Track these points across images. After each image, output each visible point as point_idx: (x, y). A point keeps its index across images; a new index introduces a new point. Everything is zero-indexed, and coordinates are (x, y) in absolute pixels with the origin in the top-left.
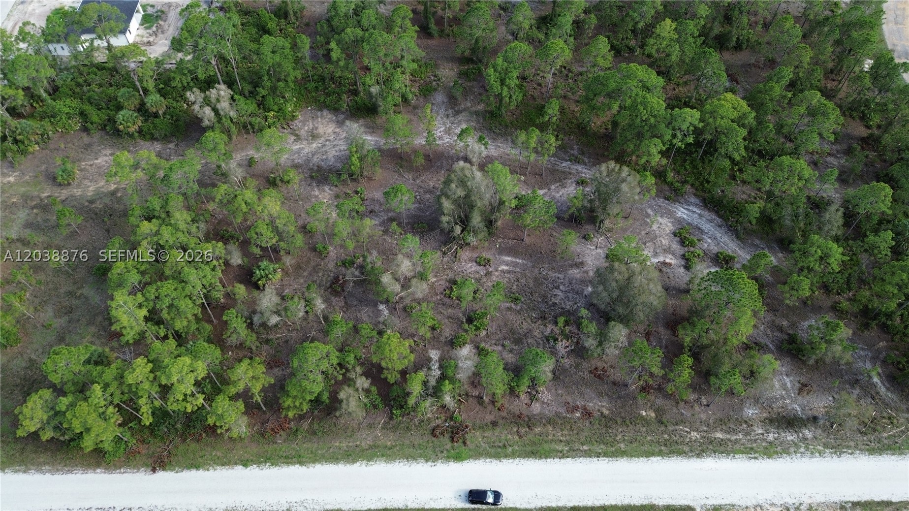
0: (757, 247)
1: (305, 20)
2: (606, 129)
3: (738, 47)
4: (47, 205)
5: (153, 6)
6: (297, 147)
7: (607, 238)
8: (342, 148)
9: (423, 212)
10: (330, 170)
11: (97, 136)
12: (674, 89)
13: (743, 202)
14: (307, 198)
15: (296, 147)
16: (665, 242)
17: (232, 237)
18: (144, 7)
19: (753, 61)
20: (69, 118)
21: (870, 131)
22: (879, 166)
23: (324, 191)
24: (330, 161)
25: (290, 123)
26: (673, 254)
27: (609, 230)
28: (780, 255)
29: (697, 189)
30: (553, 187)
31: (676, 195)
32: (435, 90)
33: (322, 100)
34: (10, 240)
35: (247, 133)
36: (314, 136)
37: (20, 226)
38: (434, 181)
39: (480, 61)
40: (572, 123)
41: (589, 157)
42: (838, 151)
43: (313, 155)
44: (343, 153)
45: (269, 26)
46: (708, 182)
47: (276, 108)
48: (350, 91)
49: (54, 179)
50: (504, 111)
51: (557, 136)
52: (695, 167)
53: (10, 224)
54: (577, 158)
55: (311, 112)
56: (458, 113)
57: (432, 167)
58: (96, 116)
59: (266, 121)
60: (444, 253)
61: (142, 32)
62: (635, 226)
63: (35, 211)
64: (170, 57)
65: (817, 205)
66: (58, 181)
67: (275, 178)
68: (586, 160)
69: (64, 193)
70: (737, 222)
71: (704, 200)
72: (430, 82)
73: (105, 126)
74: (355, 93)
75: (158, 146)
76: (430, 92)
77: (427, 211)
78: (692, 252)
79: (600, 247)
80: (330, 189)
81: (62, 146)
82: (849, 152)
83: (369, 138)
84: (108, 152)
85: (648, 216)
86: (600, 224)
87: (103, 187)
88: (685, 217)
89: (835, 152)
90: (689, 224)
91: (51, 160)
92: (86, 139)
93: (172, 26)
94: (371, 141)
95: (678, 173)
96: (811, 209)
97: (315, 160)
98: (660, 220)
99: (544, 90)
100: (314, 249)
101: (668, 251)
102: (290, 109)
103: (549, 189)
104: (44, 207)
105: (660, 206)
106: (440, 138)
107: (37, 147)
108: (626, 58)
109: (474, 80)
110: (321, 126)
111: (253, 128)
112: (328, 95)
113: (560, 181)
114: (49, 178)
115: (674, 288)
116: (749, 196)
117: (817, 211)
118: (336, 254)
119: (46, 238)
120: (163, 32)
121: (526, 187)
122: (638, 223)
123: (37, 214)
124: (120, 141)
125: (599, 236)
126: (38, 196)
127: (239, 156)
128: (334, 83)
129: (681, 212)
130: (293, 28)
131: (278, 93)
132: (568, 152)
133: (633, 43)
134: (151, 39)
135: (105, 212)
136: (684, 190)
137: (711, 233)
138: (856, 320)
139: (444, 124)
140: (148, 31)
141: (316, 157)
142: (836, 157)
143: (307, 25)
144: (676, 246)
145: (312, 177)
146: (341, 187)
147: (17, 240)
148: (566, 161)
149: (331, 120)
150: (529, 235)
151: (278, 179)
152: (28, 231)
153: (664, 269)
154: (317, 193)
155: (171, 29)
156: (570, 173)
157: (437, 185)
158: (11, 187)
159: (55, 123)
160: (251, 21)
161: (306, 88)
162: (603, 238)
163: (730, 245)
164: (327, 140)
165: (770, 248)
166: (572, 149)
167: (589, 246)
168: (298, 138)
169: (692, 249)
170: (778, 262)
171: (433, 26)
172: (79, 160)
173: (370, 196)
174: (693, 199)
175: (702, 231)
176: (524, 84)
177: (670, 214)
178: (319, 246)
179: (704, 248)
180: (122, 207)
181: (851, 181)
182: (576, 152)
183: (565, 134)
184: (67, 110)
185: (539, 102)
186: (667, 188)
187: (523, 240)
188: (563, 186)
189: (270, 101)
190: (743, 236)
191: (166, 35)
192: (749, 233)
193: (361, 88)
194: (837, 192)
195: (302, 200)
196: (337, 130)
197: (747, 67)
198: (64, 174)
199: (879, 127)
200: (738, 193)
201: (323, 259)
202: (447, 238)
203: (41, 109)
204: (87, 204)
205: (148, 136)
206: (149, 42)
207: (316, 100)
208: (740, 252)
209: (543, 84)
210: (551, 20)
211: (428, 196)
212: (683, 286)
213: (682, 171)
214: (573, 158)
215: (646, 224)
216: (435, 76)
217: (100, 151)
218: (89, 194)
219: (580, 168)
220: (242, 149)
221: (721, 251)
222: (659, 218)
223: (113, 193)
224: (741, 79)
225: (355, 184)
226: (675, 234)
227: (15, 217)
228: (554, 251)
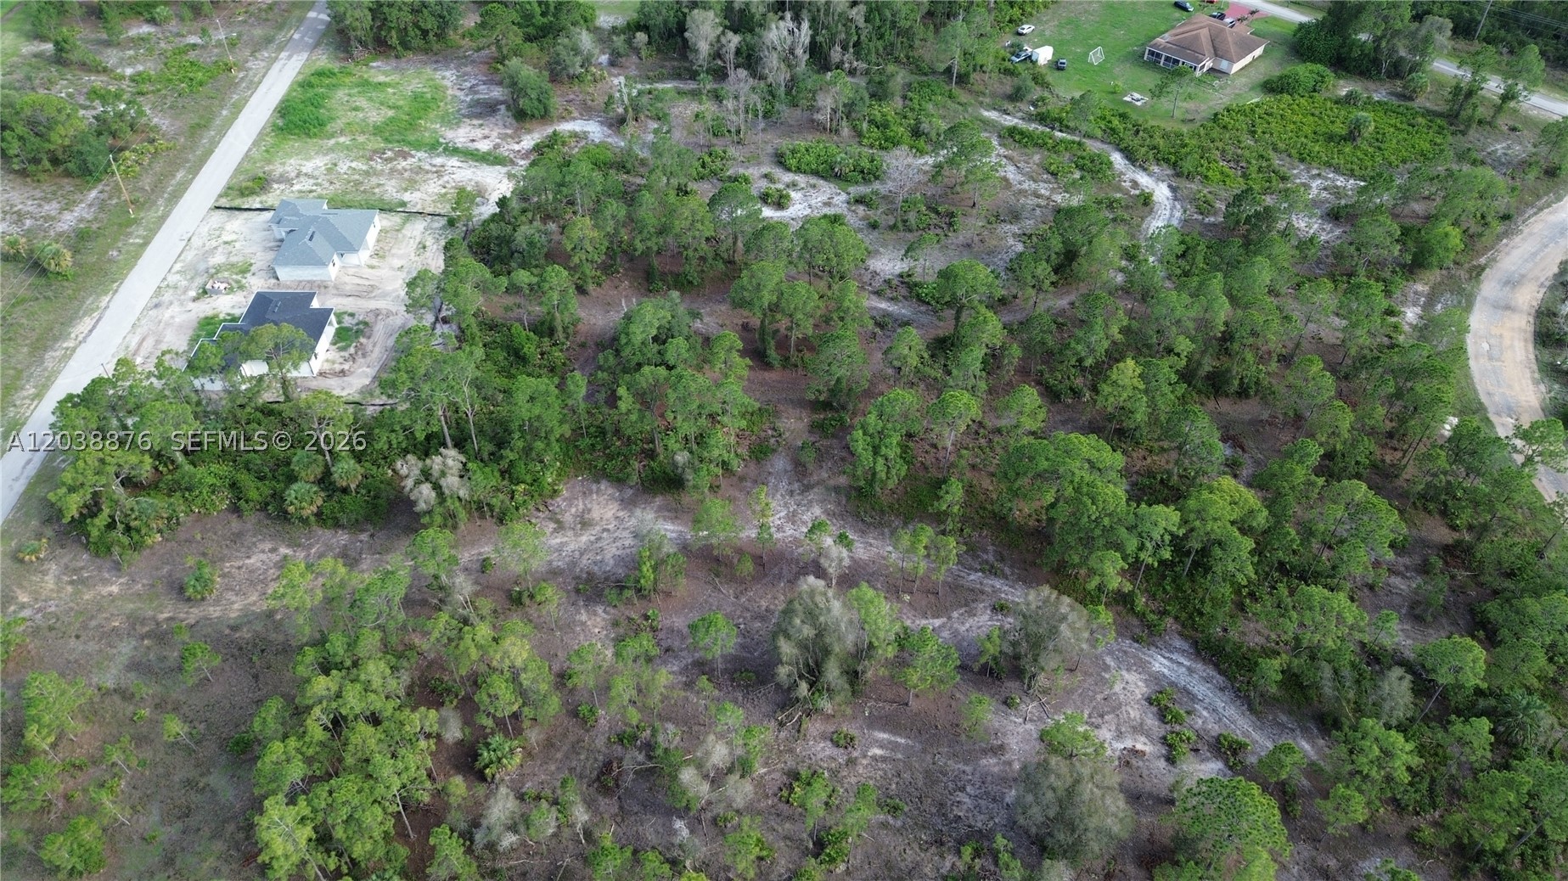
0: (1282, 726)
1: (582, 339)
2: (1038, 521)
3: (1243, 393)
4: (166, 633)
5: (352, 315)
6: (558, 541)
7: (1042, 705)
8: (627, 543)
9: (750, 652)
10: (606, 579)
11: (252, 518)
12: (1145, 458)
13: (1258, 648)
14: (569, 625)
15: (556, 541)
16: (1134, 713)
17: (448, 691)
18: (339, 316)
19: (1265, 416)
20: (213, 492)
21: (1456, 536)
22: (1473, 594)
23: (595, 614)
24: (607, 565)
25: (549, 501)
26: (1147, 736)
27: (1046, 692)
28: (1321, 742)
29: (1183, 626)
30: (955, 615)
31: (1151, 634)
32: (774, 451)
33: (600, 465)
34: (104, 691)
35: (482, 517)
36: (585, 523)
37: (121, 667)
38: (769, 599)
39: (844, 408)
40: (985, 509)
41: (1011, 567)
42: (1407, 568)
43: (582, 554)
44: (628, 551)
45: (525, 350)
46: (1201, 614)
47: (529, 478)
48: (643, 451)
49: (181, 589)
50: (878, 489)
51: (962, 530)
52: (1179, 588)
53: (106, 663)
54: (992, 567)
55: (583, 485)
56: (807, 488)
57: (766, 575)
58: (255, 490)
59: (512, 498)
60: (781, 724)
61: (334, 355)
62: (1086, 685)
63: (146, 642)
64: (372, 395)
65: (1376, 659)
66: (187, 594)
67: (520, 593)
68: (1007, 570)
69: (194, 614)
70: (1248, 682)
71: (1195, 644)
72: (767, 439)
73: (267, 504)
74: (651, 455)
75: (343, 537)
76: (765, 454)
77: (755, 650)
78: (1178, 734)
79: (1031, 720)
80: (605, 611)
81: (199, 537)
82: (1424, 569)
83: (670, 526)
84: (268, 546)
85: (1107, 668)
86: (1030, 682)
87: (254, 603)
88: (1166, 671)
89: (1402, 569)
90: (1172, 684)
91: (178, 559)
92: (235, 524)
93: (378, 346)
94: (673, 532)
95: (1153, 597)
96: (1368, 664)
97: (585, 562)
98: (1127, 676)
99: (941, 454)
100: (574, 713)
101: (1138, 729)
102: (550, 480)
103: (950, 618)
104: (161, 636)
105: (1125, 652)
106: (779, 529)
107: (158, 538)
108: (1068, 406)
109: (834, 436)
110: (595, 507)
111: (492, 511)
112: (610, 457)
113: (966, 605)
114: (172, 588)
115: (1150, 795)
116: (1268, 638)
117: (1377, 668)
118: (609, 722)
119: (159, 689)
120: (364, 356)
121: (913, 612)
122: (1090, 680)
123: (148, 648)
124: (288, 527)
125: (1028, 701)
126: (154, 618)
127: (466, 555)
128: (619, 439)
129: (1160, 664)
130: (561, 351)
131: (534, 455)
132: (978, 556)
133: (1079, 382)
134: (346, 367)
135: (255, 645)
136: (1162, 628)
137: (1207, 701)
138: (1448, 861)
139: (786, 505)
140: (343, 354)
141: (585, 557)
142: (1404, 577)
143: (583, 345)
144: (1152, 722)
145: (578, 591)
146: (622, 608)
147: (115, 690)
148: (976, 571)
149: (612, 497)
150: (917, 696)
151: (526, 594)
152: (132, 675)
153: (1134, 762)
154: (584, 617)
155: (377, 350)
156: (982, 592)
157: (772, 607)
158: (113, 601)
159: (190, 498)
160: (498, 340)
161: (576, 446)
162: (1035, 704)
163: (1238, 724)
164: (604, 530)
165: (1305, 731)
166: (986, 551)
167: (1013, 718)
168: (560, 526)
169: (1177, 728)
170: (1317, 753)
171: (773, 354)
172: (222, 560)
173: (668, 623)
174: (1178, 643)
175: (1193, 698)
176: (911, 444)
177: (1142, 666)
178: (584, 709)
179: (1197, 727)
180: (281, 638)
181: (1429, 619)
182: (991, 558)
183: (974, 527)
184: (211, 480)
185: (934, 473)
186: (1135, 622)
187: (907, 704)
188: (972, 613)
189: (521, 469)
190: (1259, 708)
191: (369, 359)
192: (1269, 702)
193: (660, 449)
194: (1408, 637)
195: (560, 629)
196: (621, 514)
197: (1256, 423)
198: (197, 584)
199: (1470, 528)
200: (1250, 632)
201: (588, 731)
202: (786, 700)
203: (170, 477)
204: (227, 631)
205: (330, 522)
206: (342, 371)
207: (591, 467)
208: (1256, 736)
209: (940, 447)
210: (952, 345)
211: (758, 625)
212: (1164, 793)
213: (1160, 594)
214: (987, 567)
215: (1104, 681)
216: (774, 429)
217: (254, 544)
218: (233, 615)
219: (998, 583)
220: (473, 543)
221: (1225, 733)
222: (1124, 673)
223: (270, 614)
224: (1249, 443)
225: (644, 603)
226: (1150, 701)
227: (115, 651)
228: (957, 725)
